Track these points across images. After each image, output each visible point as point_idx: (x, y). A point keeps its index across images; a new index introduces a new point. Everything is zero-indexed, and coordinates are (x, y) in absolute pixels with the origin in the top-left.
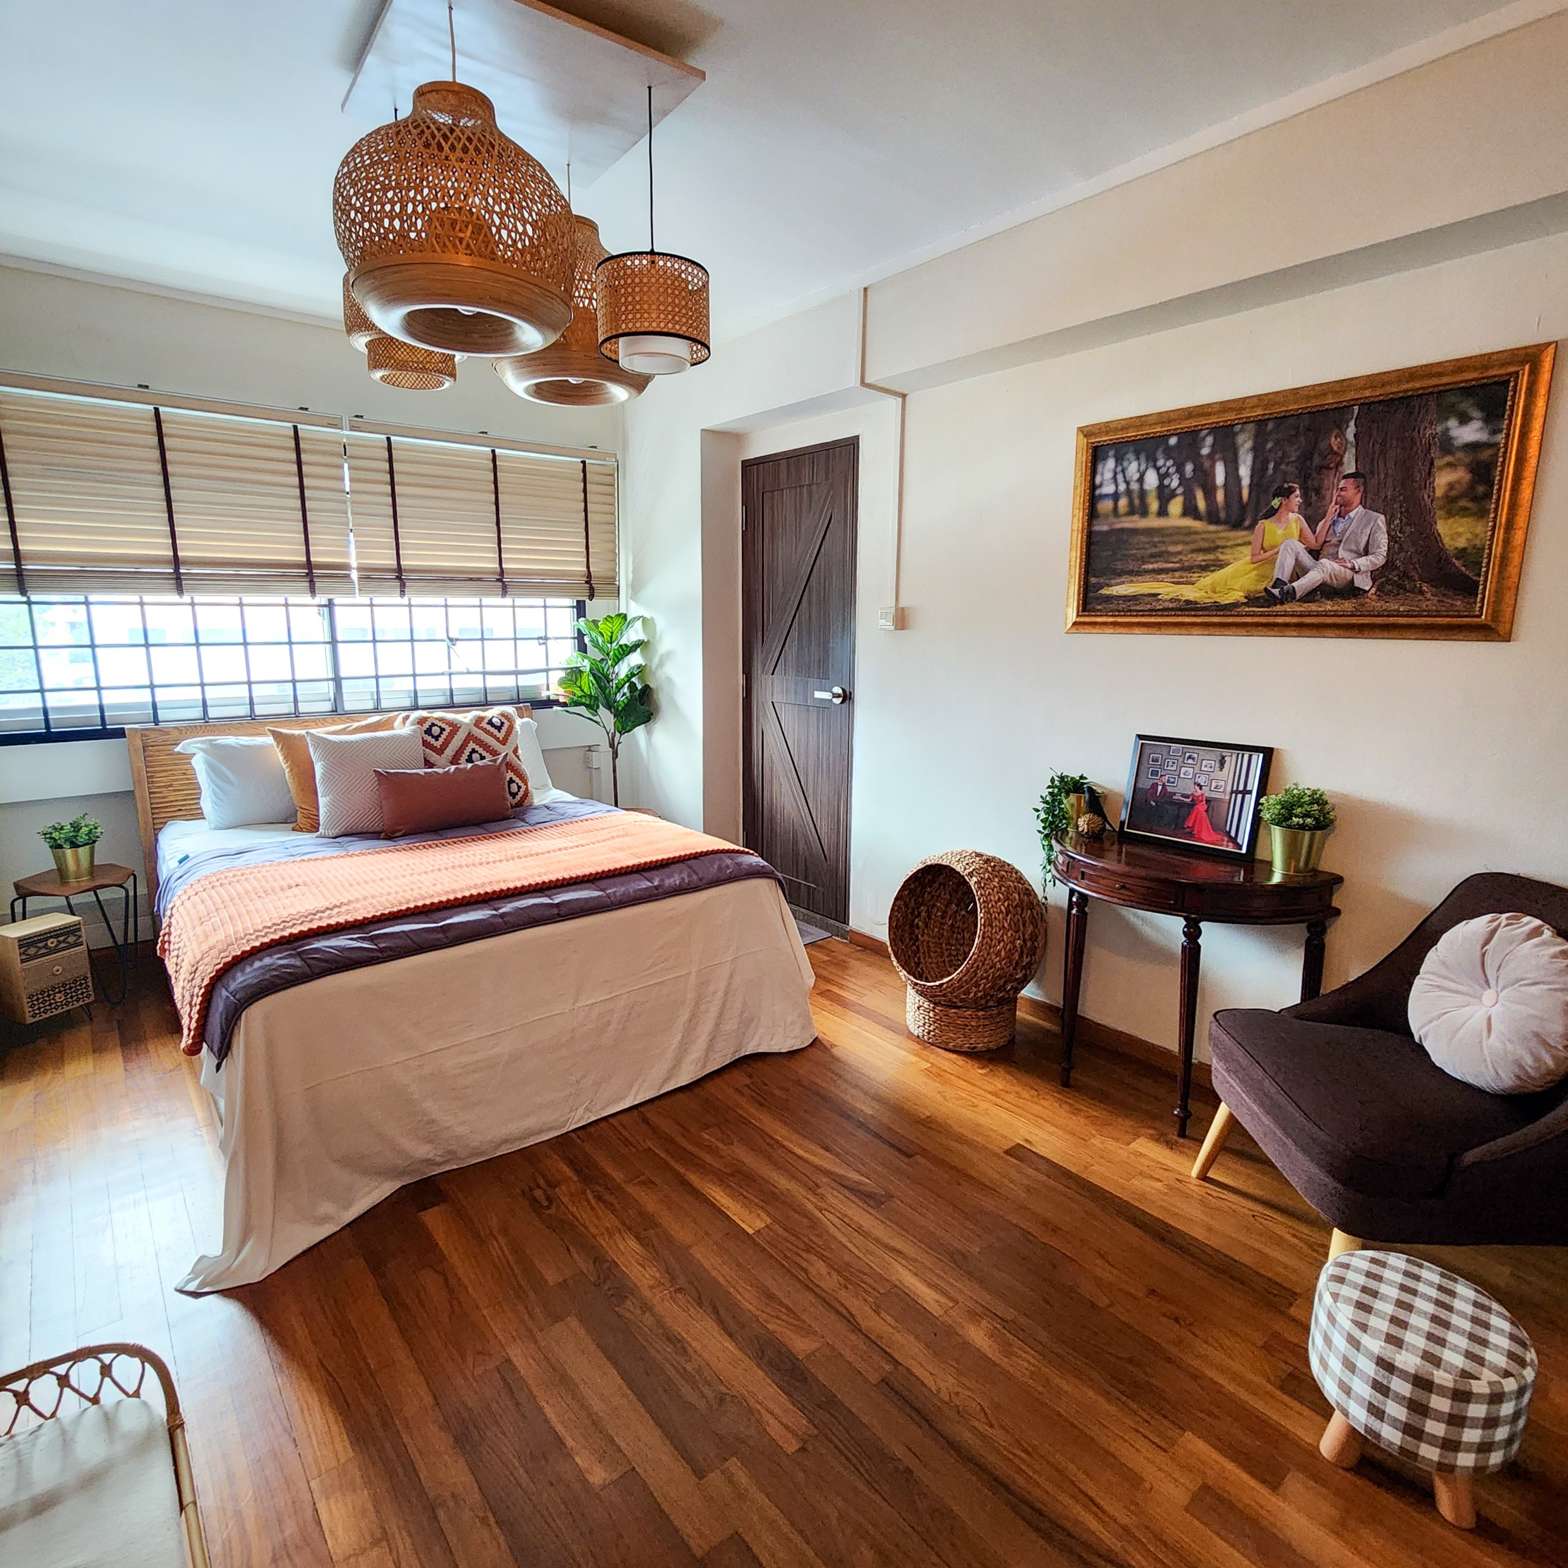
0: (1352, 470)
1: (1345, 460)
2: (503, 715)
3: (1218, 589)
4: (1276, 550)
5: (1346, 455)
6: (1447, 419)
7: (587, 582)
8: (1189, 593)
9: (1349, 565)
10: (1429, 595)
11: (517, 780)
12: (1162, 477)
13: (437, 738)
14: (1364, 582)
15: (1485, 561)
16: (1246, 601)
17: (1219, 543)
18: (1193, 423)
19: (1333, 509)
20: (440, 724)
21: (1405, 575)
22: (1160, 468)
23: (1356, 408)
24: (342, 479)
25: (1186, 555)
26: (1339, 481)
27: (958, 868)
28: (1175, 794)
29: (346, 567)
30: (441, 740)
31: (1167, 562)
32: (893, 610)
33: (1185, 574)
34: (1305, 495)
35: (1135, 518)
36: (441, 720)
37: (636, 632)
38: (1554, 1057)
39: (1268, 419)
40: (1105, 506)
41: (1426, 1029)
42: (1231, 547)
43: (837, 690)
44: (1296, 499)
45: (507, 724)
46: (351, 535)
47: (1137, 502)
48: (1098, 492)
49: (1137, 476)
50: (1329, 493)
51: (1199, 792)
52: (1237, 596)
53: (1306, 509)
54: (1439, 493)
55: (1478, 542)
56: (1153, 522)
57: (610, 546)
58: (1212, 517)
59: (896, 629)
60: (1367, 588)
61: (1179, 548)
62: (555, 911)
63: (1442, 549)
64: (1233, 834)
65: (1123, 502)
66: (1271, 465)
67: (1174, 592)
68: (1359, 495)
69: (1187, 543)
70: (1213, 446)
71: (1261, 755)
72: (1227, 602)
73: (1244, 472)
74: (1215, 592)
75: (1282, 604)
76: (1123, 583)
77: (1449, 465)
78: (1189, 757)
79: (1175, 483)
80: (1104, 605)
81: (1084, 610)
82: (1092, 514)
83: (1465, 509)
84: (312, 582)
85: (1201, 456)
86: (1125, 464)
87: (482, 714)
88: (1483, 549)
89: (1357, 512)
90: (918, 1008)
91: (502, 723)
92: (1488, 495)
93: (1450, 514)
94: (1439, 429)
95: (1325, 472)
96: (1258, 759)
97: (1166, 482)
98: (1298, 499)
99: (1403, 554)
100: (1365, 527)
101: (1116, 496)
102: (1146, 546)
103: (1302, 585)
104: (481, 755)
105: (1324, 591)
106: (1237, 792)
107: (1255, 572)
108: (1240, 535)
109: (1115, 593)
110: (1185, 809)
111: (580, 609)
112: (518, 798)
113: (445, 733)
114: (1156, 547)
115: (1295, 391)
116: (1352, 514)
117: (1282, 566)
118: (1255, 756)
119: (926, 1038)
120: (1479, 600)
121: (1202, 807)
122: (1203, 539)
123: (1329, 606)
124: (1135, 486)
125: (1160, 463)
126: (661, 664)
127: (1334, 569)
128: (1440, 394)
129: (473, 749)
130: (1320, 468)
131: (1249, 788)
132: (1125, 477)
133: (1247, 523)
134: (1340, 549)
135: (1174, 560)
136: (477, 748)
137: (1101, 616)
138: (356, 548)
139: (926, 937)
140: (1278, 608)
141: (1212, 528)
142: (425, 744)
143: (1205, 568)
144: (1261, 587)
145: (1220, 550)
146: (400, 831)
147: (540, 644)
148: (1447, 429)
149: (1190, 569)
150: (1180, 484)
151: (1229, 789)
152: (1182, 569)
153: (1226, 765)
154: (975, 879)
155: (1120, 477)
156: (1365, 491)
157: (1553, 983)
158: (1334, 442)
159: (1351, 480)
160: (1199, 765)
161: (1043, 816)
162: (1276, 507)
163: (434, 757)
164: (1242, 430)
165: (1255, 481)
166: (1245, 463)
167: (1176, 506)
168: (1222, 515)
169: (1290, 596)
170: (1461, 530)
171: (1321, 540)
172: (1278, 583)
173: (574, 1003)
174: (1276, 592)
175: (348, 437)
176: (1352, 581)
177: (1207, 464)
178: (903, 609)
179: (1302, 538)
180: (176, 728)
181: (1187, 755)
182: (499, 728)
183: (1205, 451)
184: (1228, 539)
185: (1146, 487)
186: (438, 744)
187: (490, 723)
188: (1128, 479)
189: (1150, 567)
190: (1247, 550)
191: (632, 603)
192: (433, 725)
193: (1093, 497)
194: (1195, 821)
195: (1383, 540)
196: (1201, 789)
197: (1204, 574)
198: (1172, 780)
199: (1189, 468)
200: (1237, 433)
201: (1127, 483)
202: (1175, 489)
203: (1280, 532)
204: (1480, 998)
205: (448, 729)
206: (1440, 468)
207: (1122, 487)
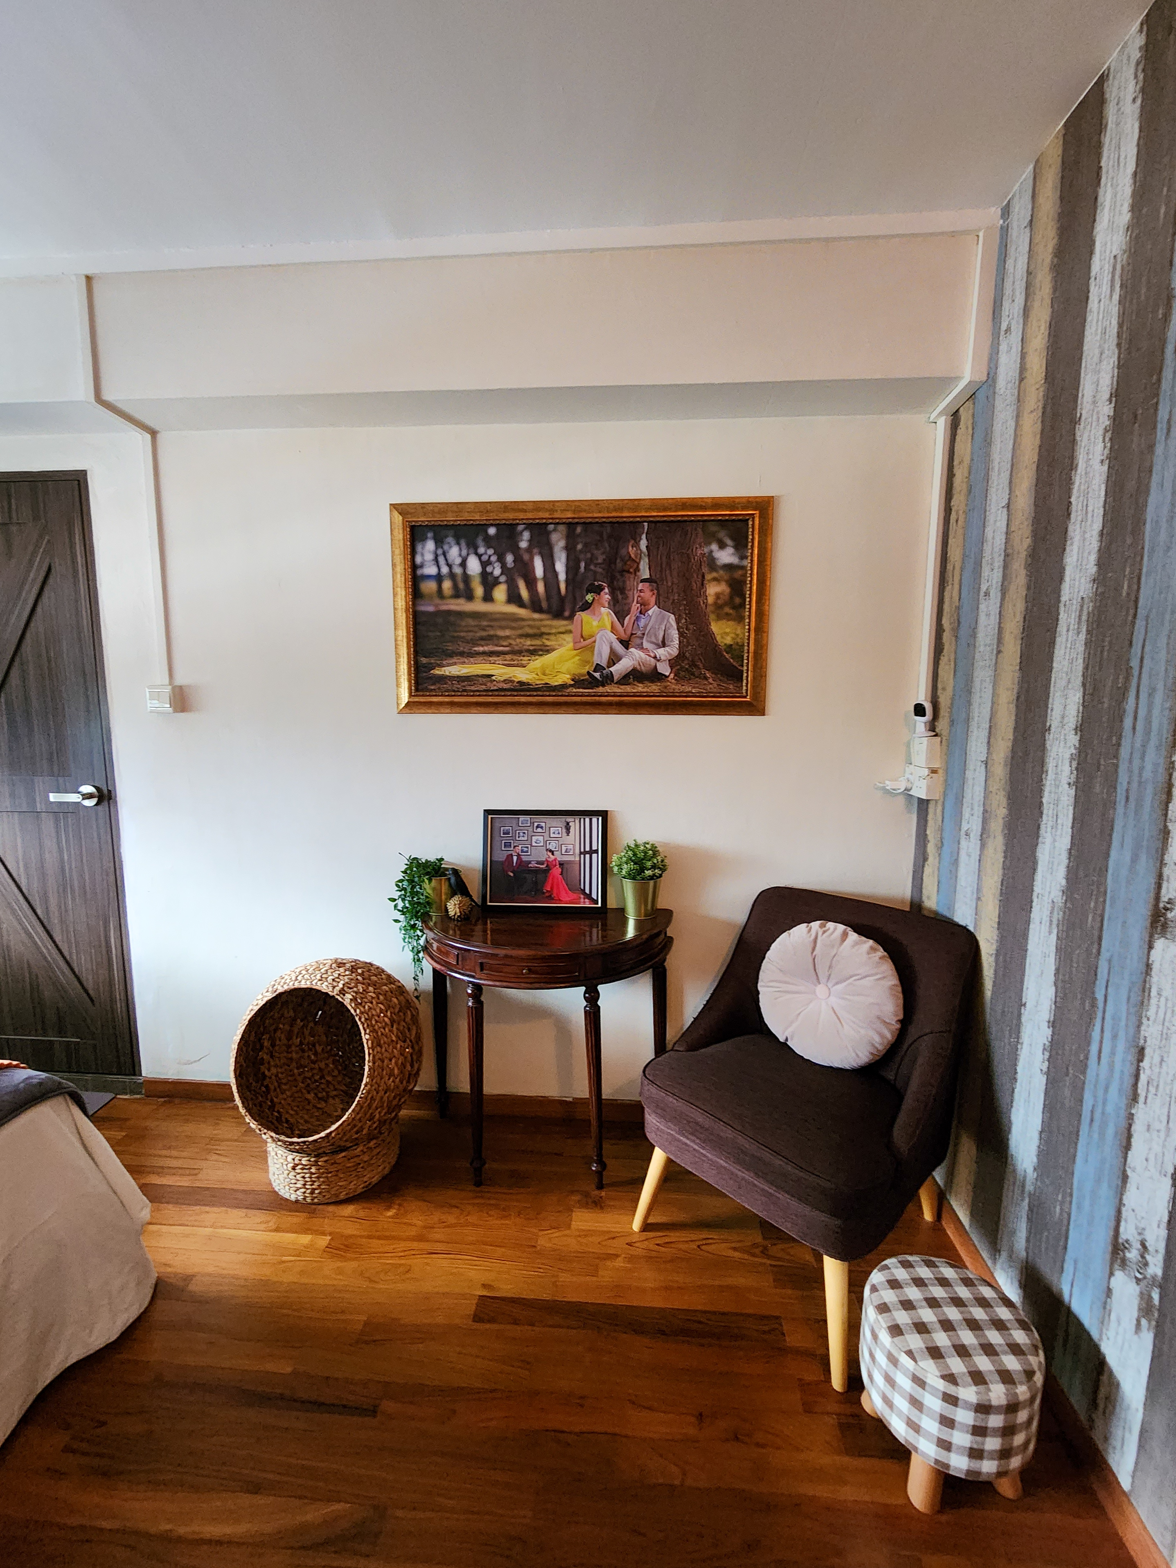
0: (647, 575)
1: (641, 567)
3: (547, 672)
4: (593, 639)
5: (642, 563)
6: (710, 544)
8: (521, 675)
9: (652, 655)
10: (711, 680)
12: (484, 564)
14: (664, 669)
15: (746, 655)
16: (572, 683)
17: (543, 630)
18: (511, 515)
19: (635, 607)
21: (693, 664)
22: (482, 555)
23: (646, 524)
25: (515, 639)
26: (638, 584)
27: (324, 987)
28: (530, 862)
31: (497, 645)
32: (168, 689)
33: (515, 657)
34: (612, 593)
35: (461, 601)
38: (890, 1030)
39: (577, 523)
40: (429, 587)
41: (790, 1030)
42: (555, 634)
43: (88, 789)
44: (606, 596)
47: (461, 586)
48: (419, 572)
49: (458, 561)
50: (631, 593)
51: (552, 857)
52: (564, 678)
53: (614, 605)
54: (711, 600)
55: (739, 640)
56: (478, 606)
58: (535, 606)
59: (175, 711)
60: (667, 674)
61: (507, 633)
63: (717, 645)
64: (587, 891)
65: (447, 585)
66: (583, 565)
67: (506, 674)
68: (654, 597)
69: (513, 628)
70: (530, 541)
71: (600, 818)
72: (556, 684)
73: (560, 567)
74: (544, 674)
75: (603, 686)
76: (455, 664)
77: (715, 579)
78: (537, 827)
79: (497, 572)
80: (438, 685)
81: (417, 690)
82: (416, 593)
83: (727, 614)
85: (519, 548)
86: (446, 547)
88: (743, 645)
89: (654, 611)
90: (294, 1168)
92: (743, 605)
93: (719, 618)
94: (706, 550)
95: (627, 575)
96: (597, 822)
97: (489, 569)
98: (607, 596)
99: (690, 648)
100: (660, 624)
101: (439, 578)
102: (476, 629)
103: (619, 669)
105: (635, 675)
106: (585, 853)
107: (578, 658)
108: (561, 624)
109: (447, 674)
110: (540, 877)
114: (484, 630)
115: (597, 502)
116: (650, 612)
117: (600, 654)
118: (594, 820)
119: (309, 1200)
120: (744, 684)
121: (557, 870)
122: (529, 626)
123: (640, 688)
124: (458, 570)
125: (481, 550)
127: (641, 657)
128: (704, 522)
130: (623, 572)
131: (594, 848)
132: (446, 560)
133: (567, 614)
134: (644, 641)
135: (505, 644)
137: (436, 696)
139: (274, 1070)
140: (601, 689)
141: (536, 616)
143: (534, 652)
144: (584, 671)
145: (547, 637)
148: (711, 551)
149: (519, 652)
150: (502, 574)
151: (577, 851)
152: (513, 652)
153: (572, 830)
154: (348, 996)
155: (441, 560)
156: (659, 595)
157: (877, 974)
158: (632, 551)
159: (648, 584)
160: (547, 833)
161: (400, 904)
162: (590, 601)
164: (555, 530)
165: (570, 577)
166: (560, 560)
167: (500, 593)
168: (544, 605)
169: (608, 679)
170: (728, 630)
171: (629, 633)
172: (598, 668)
174: (597, 675)
176: (656, 666)
177: (526, 557)
178: (181, 687)
179: (613, 629)
181: (536, 824)
183: (523, 545)
184: (551, 626)
185: (469, 572)
188: (450, 562)
189: (481, 649)
190: (569, 638)
193: (415, 578)
194: (552, 885)
195: (675, 634)
196: (553, 854)
197: (533, 658)
198: (525, 849)
199: (509, 558)
200: (551, 532)
201: (450, 566)
202: (498, 577)
203: (595, 623)
204: (814, 993)
206: (709, 581)
207: (445, 570)
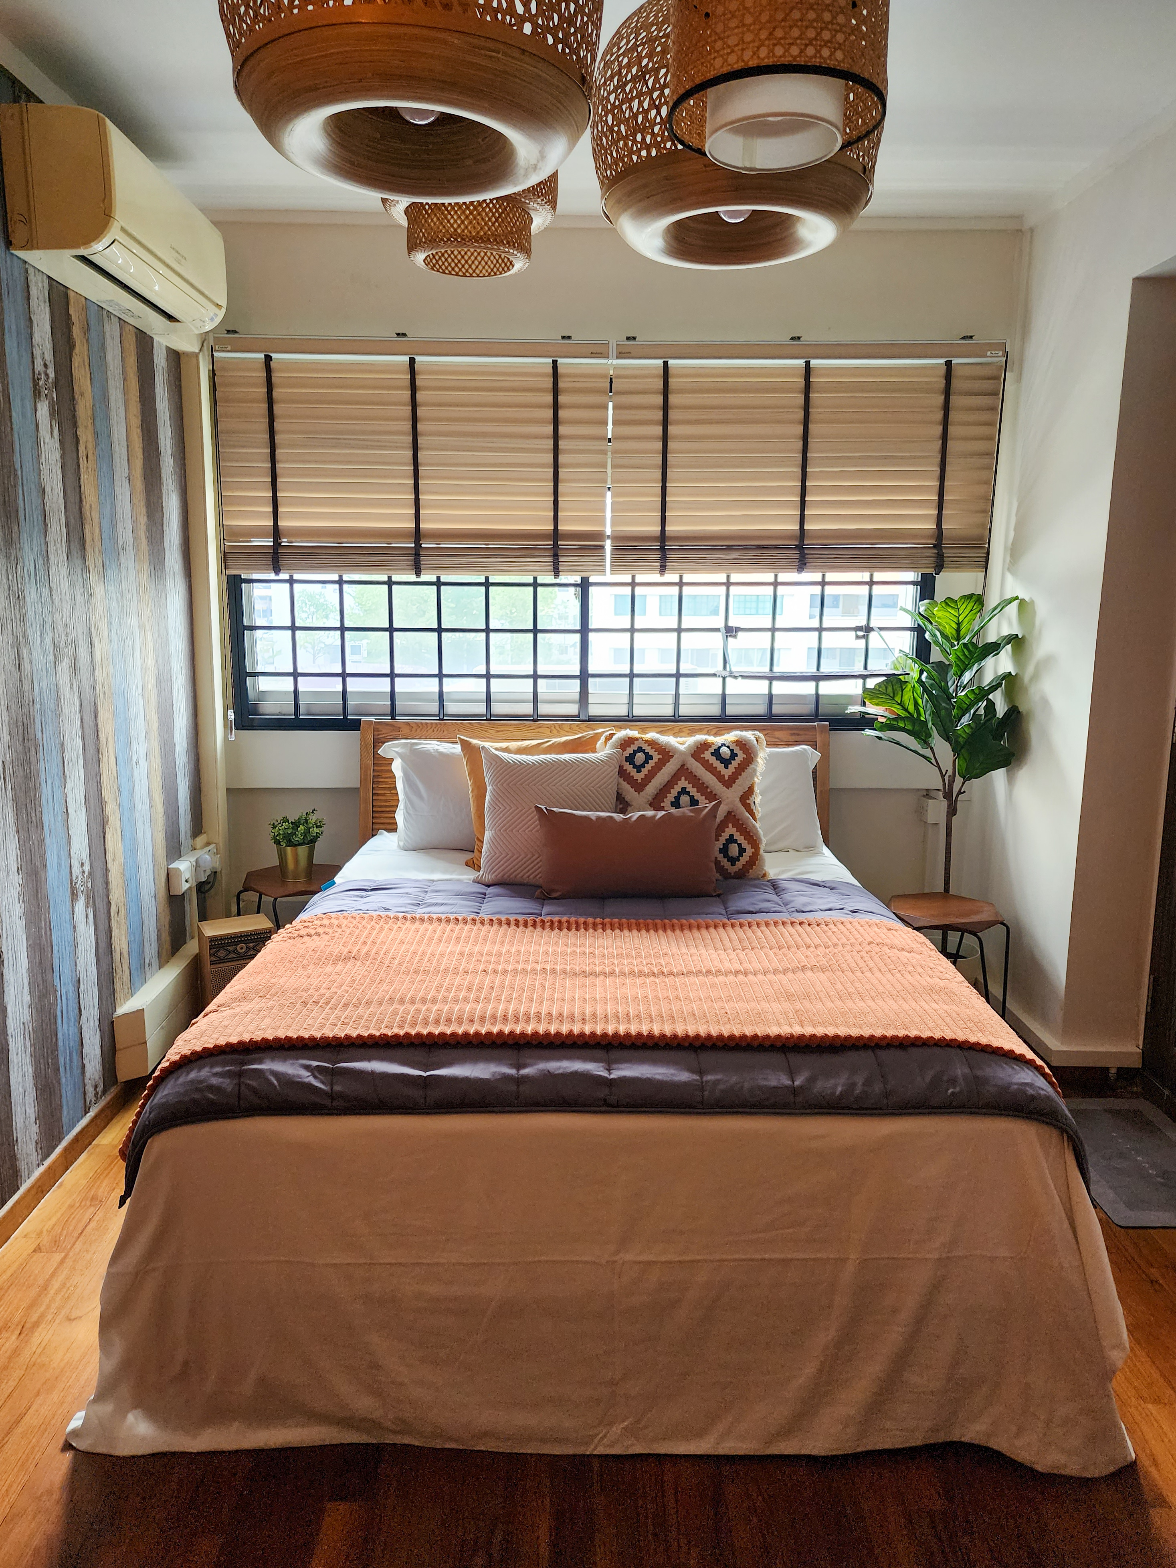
2: (741, 744)
7: (935, 546)
11: (741, 839)
13: (639, 769)
20: (648, 749)
24: (606, 423)
29: (599, 536)
30: (644, 771)
36: (652, 743)
37: (1010, 623)
45: (741, 756)
46: (609, 494)
57: (981, 490)
62: (602, 1093)
84: (556, 556)
87: (711, 739)
91: (733, 755)
104: (692, 798)
111: (926, 588)
112: (739, 865)
113: (652, 763)
126: (1036, 677)
129: (684, 789)
136: (689, 787)
138: (613, 511)
142: (622, 772)
146: (557, 891)
147: (858, 637)
163: (629, 792)
173: (617, 1252)
175: (615, 368)
180: (408, 724)
182: (726, 762)
186: (639, 777)
187: (717, 753)
191: (1009, 578)
192: (640, 750)
205: (656, 757)
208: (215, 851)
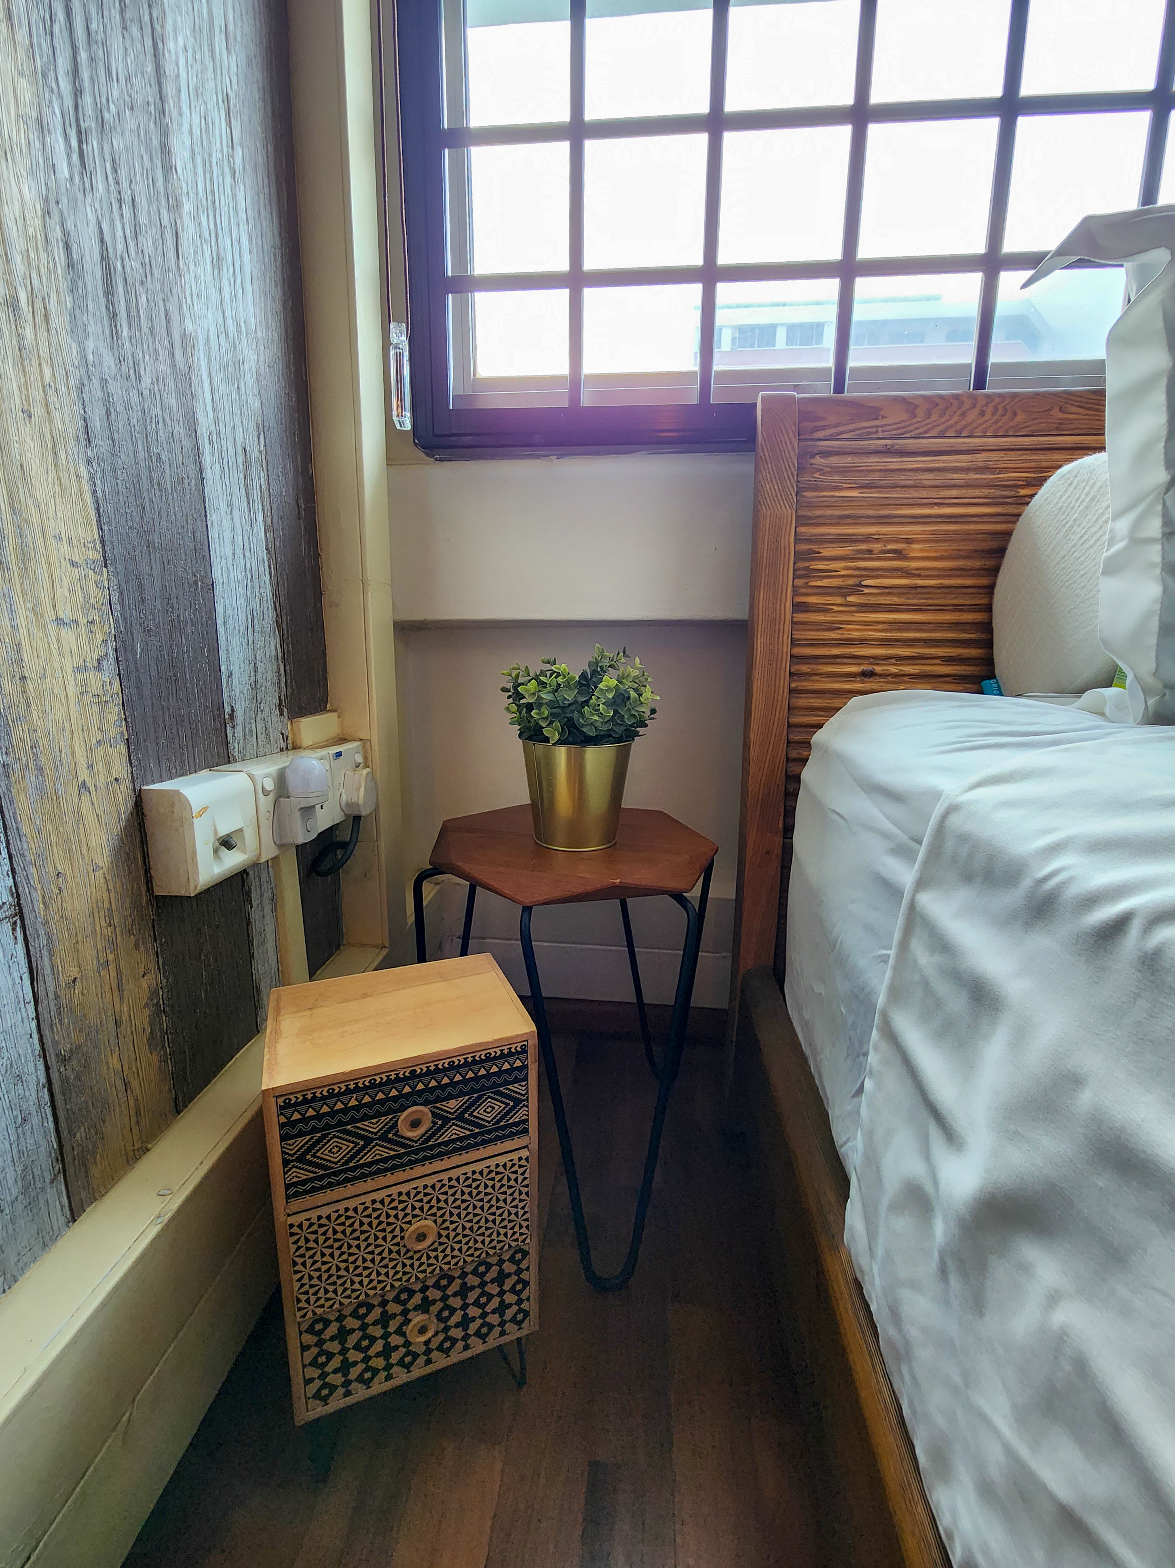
208: (359, 759)
